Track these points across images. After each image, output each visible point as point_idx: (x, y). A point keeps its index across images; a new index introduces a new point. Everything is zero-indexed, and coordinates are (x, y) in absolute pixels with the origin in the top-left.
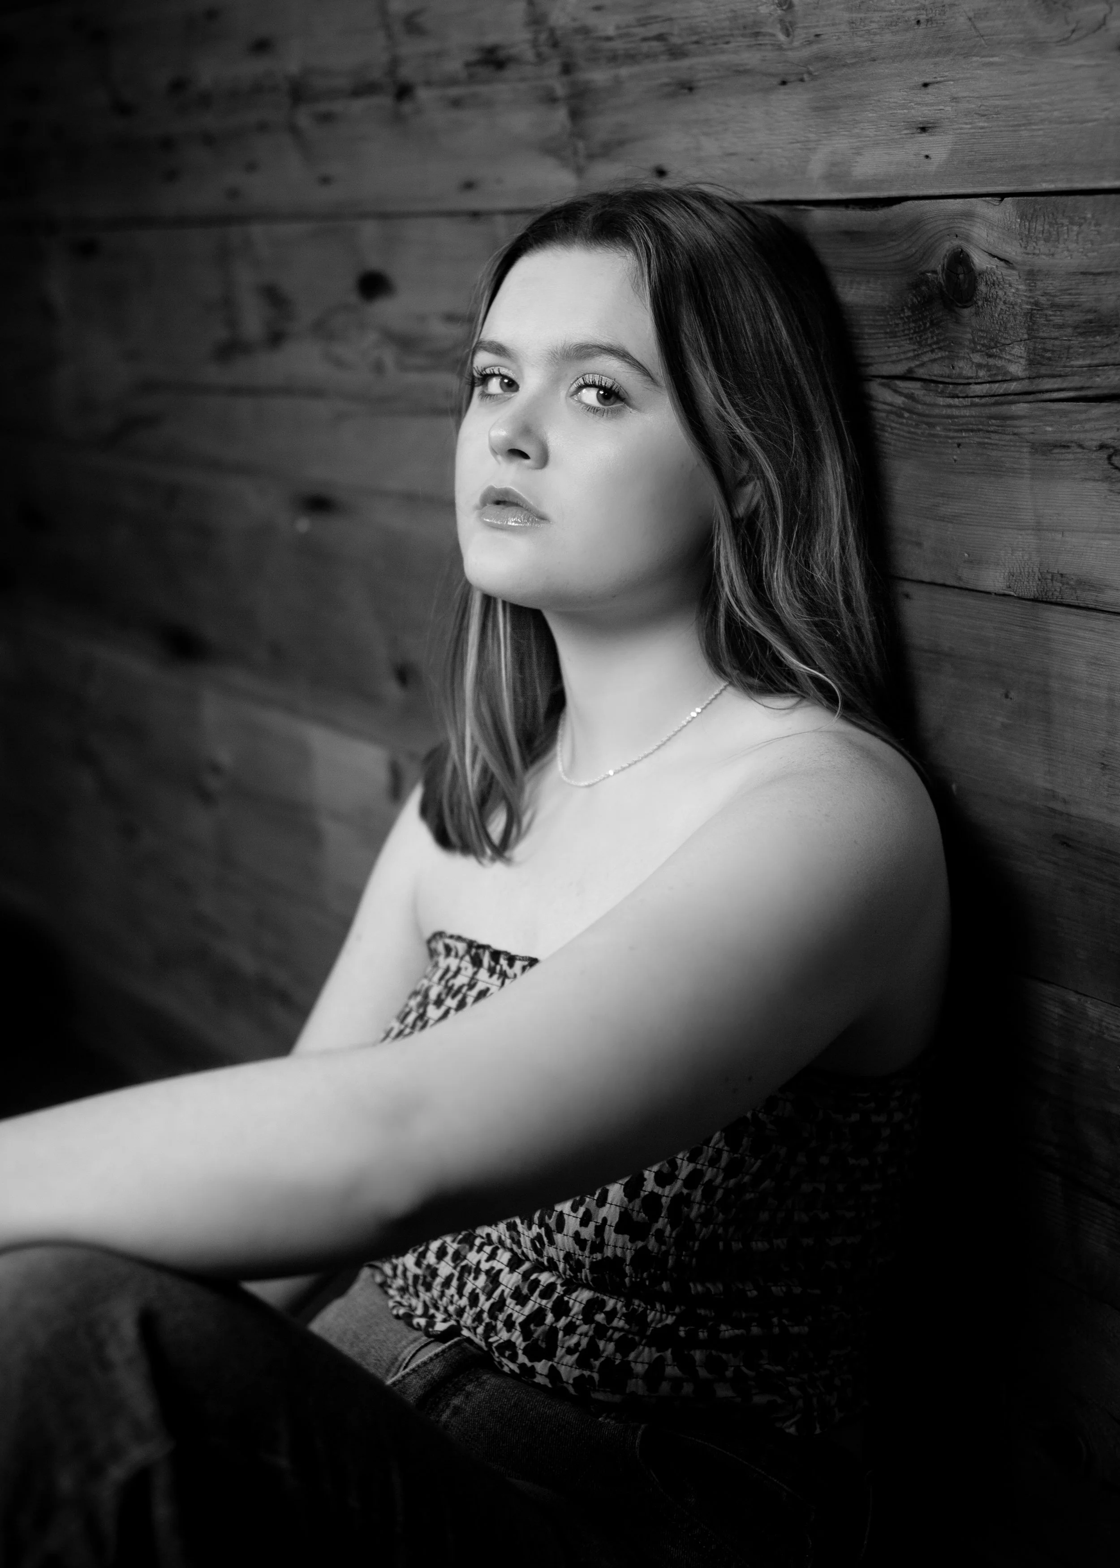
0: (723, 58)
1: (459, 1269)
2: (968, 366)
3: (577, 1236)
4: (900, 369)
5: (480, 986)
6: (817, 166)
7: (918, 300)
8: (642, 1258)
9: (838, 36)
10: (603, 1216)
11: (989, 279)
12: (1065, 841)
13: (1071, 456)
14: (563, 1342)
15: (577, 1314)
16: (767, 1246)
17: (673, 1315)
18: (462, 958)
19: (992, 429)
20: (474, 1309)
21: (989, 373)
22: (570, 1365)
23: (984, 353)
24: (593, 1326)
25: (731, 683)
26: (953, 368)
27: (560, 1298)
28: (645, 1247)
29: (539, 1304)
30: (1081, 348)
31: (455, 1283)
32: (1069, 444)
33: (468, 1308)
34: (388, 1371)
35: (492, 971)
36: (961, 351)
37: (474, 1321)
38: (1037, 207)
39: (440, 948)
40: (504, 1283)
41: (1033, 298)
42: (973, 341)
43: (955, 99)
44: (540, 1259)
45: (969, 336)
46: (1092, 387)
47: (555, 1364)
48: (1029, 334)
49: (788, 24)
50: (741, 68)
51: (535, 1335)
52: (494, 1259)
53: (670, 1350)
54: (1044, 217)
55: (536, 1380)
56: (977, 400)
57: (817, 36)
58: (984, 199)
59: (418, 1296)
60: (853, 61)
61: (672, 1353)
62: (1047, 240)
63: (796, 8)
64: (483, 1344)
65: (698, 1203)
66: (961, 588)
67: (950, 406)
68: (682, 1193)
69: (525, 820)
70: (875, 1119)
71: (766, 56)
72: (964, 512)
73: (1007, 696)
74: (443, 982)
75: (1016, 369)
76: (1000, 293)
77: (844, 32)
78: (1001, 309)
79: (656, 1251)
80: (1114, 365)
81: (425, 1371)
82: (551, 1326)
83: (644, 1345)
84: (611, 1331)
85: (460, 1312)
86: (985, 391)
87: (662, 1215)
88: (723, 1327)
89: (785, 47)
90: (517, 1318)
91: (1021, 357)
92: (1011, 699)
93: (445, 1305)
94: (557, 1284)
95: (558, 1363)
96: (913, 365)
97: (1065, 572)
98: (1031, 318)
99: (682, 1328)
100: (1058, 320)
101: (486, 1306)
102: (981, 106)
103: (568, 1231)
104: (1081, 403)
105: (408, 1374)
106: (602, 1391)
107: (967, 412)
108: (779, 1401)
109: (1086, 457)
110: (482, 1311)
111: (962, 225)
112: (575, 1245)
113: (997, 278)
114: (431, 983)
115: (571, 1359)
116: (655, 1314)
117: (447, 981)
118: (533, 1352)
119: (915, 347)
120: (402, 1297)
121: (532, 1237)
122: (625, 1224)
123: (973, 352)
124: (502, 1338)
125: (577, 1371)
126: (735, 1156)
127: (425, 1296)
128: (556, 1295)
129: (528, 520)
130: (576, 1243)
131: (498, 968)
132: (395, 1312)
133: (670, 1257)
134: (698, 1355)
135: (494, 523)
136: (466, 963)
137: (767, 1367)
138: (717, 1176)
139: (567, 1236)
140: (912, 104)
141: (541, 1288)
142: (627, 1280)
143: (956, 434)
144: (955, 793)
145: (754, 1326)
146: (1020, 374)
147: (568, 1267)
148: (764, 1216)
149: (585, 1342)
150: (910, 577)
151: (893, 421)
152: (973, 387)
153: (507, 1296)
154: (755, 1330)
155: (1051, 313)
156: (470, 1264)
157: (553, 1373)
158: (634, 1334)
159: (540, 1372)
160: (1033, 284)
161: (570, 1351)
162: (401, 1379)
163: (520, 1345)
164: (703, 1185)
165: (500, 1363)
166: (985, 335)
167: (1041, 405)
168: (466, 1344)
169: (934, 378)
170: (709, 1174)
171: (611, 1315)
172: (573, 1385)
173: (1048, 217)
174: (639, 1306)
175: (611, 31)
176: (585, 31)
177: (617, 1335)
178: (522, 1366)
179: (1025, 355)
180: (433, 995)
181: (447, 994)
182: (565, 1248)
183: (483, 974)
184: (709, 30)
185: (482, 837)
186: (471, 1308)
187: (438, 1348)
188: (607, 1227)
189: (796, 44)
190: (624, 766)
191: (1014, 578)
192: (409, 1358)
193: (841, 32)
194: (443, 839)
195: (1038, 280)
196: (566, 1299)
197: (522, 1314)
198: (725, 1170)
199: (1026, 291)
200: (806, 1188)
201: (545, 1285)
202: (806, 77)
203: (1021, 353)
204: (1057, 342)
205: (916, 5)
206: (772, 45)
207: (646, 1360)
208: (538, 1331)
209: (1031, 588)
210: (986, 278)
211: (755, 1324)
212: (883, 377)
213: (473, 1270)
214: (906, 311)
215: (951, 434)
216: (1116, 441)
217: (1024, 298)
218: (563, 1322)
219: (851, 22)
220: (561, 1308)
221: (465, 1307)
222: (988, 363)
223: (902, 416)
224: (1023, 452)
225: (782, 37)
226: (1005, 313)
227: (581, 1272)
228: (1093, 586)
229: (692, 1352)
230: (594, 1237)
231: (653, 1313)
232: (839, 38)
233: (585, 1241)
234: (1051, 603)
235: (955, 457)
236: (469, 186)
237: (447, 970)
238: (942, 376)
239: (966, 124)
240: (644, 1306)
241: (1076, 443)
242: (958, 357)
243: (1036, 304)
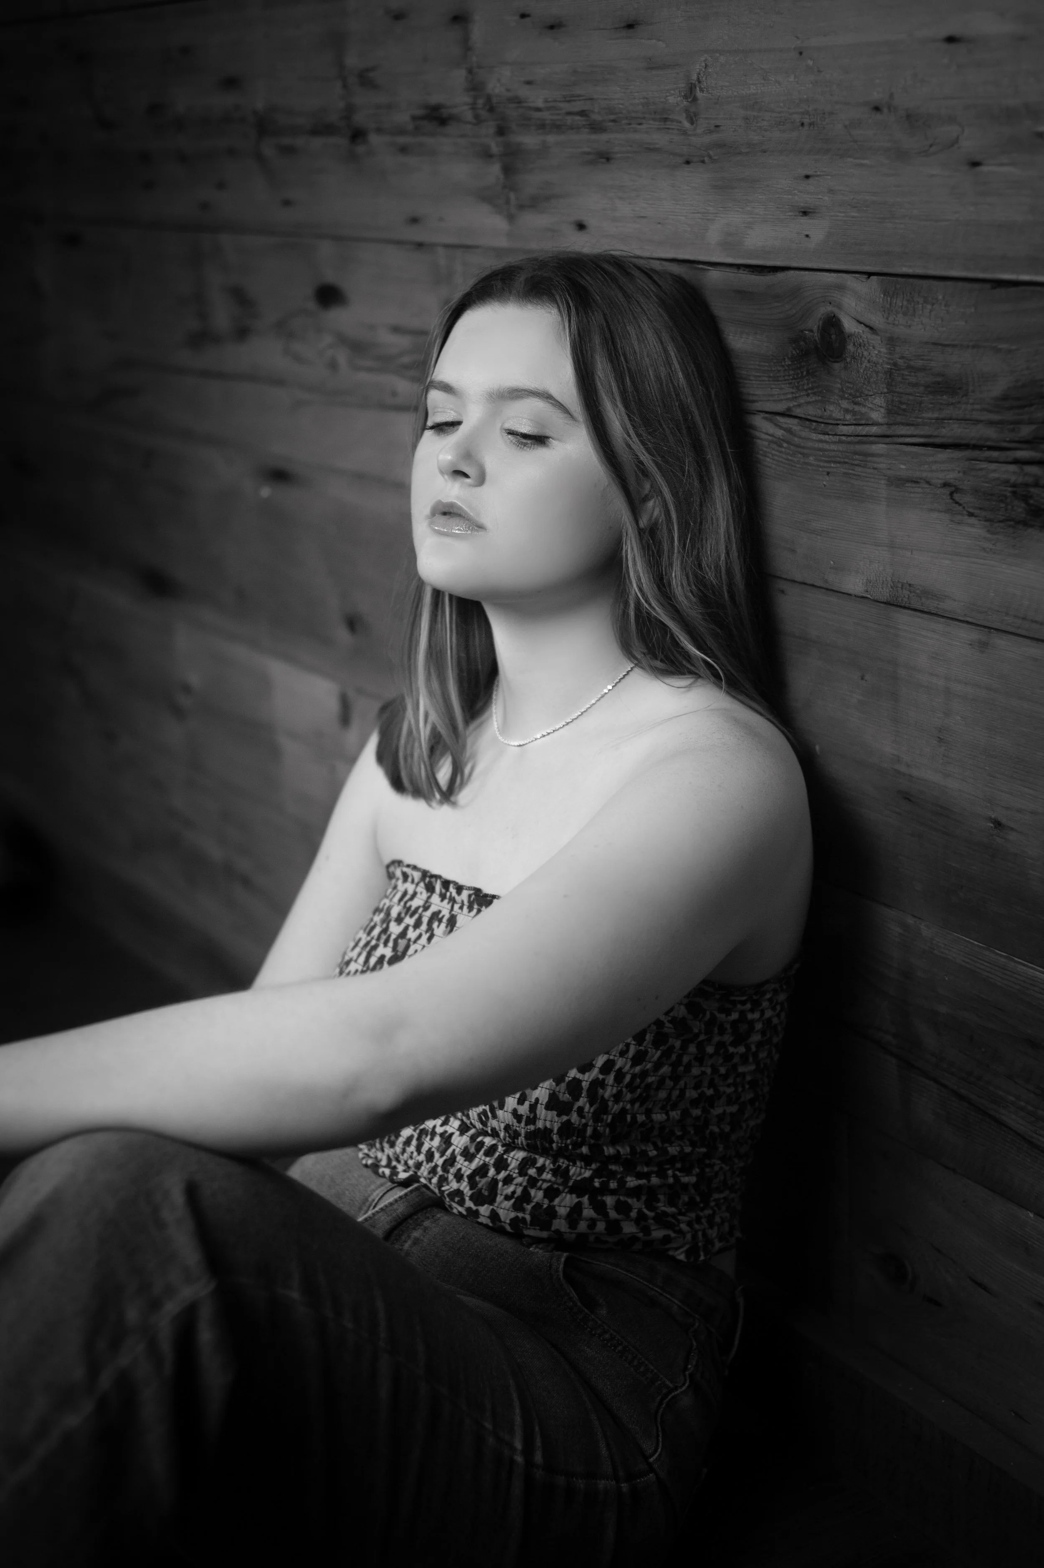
0: (637, 136)
1: (418, 1131)
2: (838, 410)
3: (515, 1113)
4: (780, 407)
5: (433, 909)
6: (714, 235)
7: (797, 353)
8: (566, 1129)
9: (735, 128)
10: (536, 1097)
11: (857, 341)
12: (907, 797)
13: (920, 490)
14: (502, 1190)
15: (514, 1169)
16: (664, 1117)
17: (590, 1169)
18: (417, 884)
19: (856, 462)
20: (430, 1164)
21: (854, 417)
22: (507, 1209)
23: (851, 401)
24: (527, 1178)
25: (638, 664)
26: (825, 410)
27: (501, 1156)
28: (569, 1121)
29: (484, 1161)
30: (932, 404)
31: (414, 1142)
32: (919, 481)
33: (425, 1163)
34: (360, 1209)
35: (443, 897)
36: (831, 397)
37: (429, 1173)
38: (898, 286)
39: (398, 873)
40: (455, 1143)
41: (892, 360)
42: (842, 390)
43: (831, 191)
44: (485, 1128)
45: (839, 386)
46: (938, 436)
47: (495, 1208)
48: (888, 389)
49: (692, 115)
50: (651, 147)
51: (480, 1186)
52: (447, 1124)
53: (587, 1197)
54: (903, 294)
55: (479, 1220)
56: (844, 438)
57: (717, 126)
58: (854, 275)
59: (383, 1150)
60: (747, 150)
61: (589, 1199)
62: (905, 314)
63: (699, 102)
64: (437, 1191)
65: (611, 1086)
66: (827, 589)
67: (821, 441)
68: (598, 1078)
69: (467, 770)
70: (750, 1016)
71: (673, 139)
72: (831, 528)
73: (862, 678)
74: (402, 903)
75: (876, 416)
76: (865, 353)
77: (740, 126)
78: (866, 366)
79: (577, 1123)
80: (957, 420)
81: (391, 1210)
82: (493, 1178)
83: (567, 1193)
84: (540, 1182)
85: (418, 1165)
86: (850, 432)
87: (583, 1095)
88: (629, 1179)
89: (690, 133)
90: (465, 1172)
91: (881, 407)
92: (866, 680)
93: (406, 1159)
94: (498, 1145)
95: (498, 1207)
96: (792, 405)
97: (913, 583)
98: (890, 376)
99: (596, 1180)
100: (913, 380)
101: (440, 1162)
102: (853, 199)
103: (508, 1108)
104: (930, 448)
105: (377, 1212)
106: (533, 1229)
107: (833, 447)
108: (673, 1235)
109: (932, 492)
110: (436, 1166)
111: (835, 295)
112: (514, 1119)
113: (863, 341)
114: (392, 904)
115: (508, 1204)
116: (576, 1169)
117: (406, 903)
118: (478, 1199)
119: (794, 391)
120: (369, 1150)
121: (478, 1112)
122: (553, 1103)
123: (842, 399)
124: (453, 1187)
125: (513, 1213)
126: (640, 1048)
127: (389, 1151)
128: (497, 1154)
129: (469, 529)
130: (515, 1118)
131: (448, 894)
132: (364, 1162)
133: (589, 1128)
134: (609, 1200)
135: (441, 530)
136: (421, 888)
137: (663, 1208)
138: (626, 1064)
139: (507, 1112)
140: (796, 191)
141: (485, 1148)
142: (554, 1145)
143: (826, 464)
144: (819, 753)
145: (654, 1177)
146: (880, 420)
147: (507, 1135)
148: (662, 1094)
149: (519, 1191)
150: (784, 576)
151: (773, 449)
152: (841, 427)
153: (458, 1155)
154: (655, 1180)
155: (907, 373)
156: (427, 1128)
157: (494, 1216)
158: (558, 1184)
159: (483, 1214)
160: (892, 349)
161: (507, 1198)
162: (371, 1216)
163: (467, 1193)
164: (615, 1071)
165: (450, 1206)
166: (852, 386)
167: (897, 446)
168: (424, 1190)
169: (809, 417)
170: (620, 1063)
171: (541, 1170)
172: (510, 1224)
173: (907, 295)
174: (563, 1163)
175: (540, 104)
176: (517, 101)
177: (545, 1185)
178: (469, 1209)
179: (884, 405)
180: (394, 913)
181: (406, 914)
182: (505, 1121)
183: (435, 899)
184: (624, 112)
185: (433, 785)
186: (428, 1162)
187: (400, 1192)
188: (539, 1106)
189: (699, 131)
190: (549, 731)
191: (871, 584)
192: (377, 1199)
193: (737, 126)
194: (397, 784)
195: (897, 346)
196: (505, 1157)
197: (469, 1169)
198: (633, 1059)
199: (886, 354)
200: (695, 1071)
201: (488, 1146)
202: (706, 159)
203: (881, 403)
204: (911, 398)
205: (801, 110)
206: (678, 129)
207: (568, 1205)
208: (482, 1182)
209: (884, 594)
210: (854, 341)
211: (654, 1175)
212: (767, 412)
213: (429, 1133)
214: (786, 360)
215: (822, 464)
216: (957, 481)
217: (885, 359)
218: (502, 1175)
219: (746, 118)
220: (501, 1164)
221: (422, 1162)
222: (854, 409)
223: (781, 446)
224: (881, 483)
225: (687, 124)
226: (869, 370)
227: (518, 1139)
228: (935, 596)
229: (604, 1198)
230: (528, 1113)
231: (574, 1168)
232: (735, 131)
233: (521, 1116)
234: (901, 607)
235: (824, 483)
236: (414, 220)
237: (405, 893)
238: (815, 416)
239: (840, 212)
240: (567, 1163)
241: (924, 480)
242: (829, 401)
243: (895, 364)
